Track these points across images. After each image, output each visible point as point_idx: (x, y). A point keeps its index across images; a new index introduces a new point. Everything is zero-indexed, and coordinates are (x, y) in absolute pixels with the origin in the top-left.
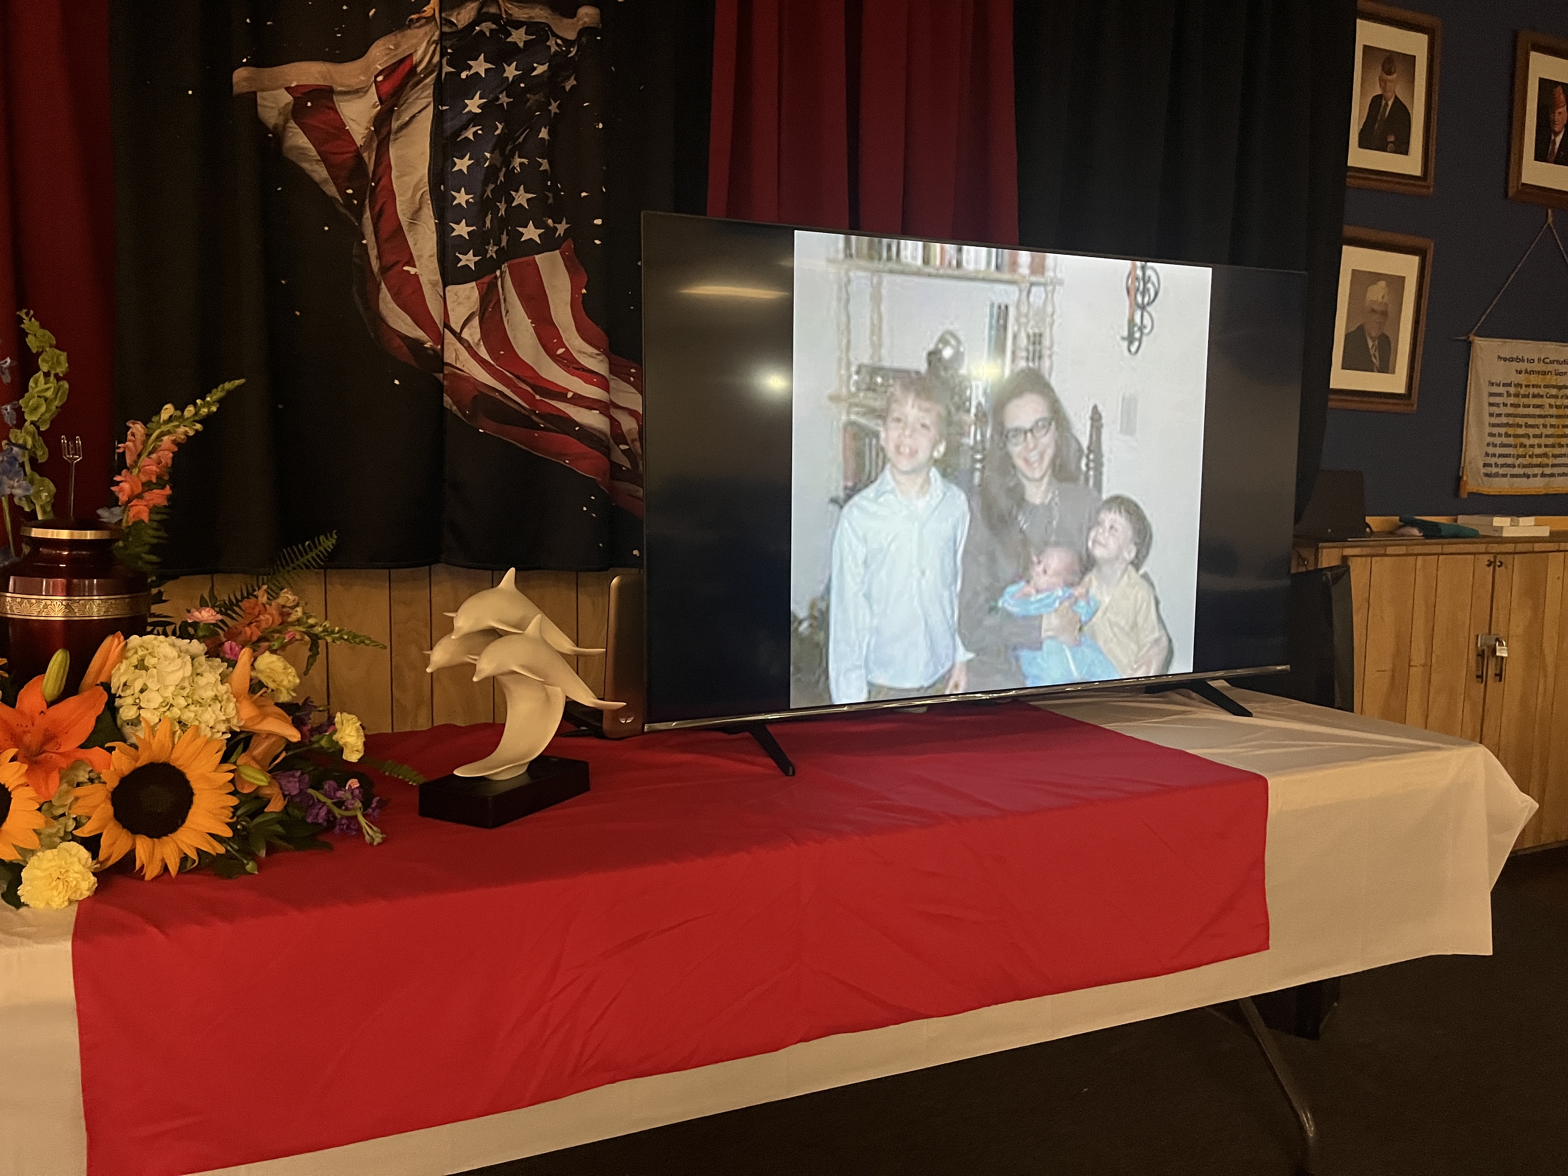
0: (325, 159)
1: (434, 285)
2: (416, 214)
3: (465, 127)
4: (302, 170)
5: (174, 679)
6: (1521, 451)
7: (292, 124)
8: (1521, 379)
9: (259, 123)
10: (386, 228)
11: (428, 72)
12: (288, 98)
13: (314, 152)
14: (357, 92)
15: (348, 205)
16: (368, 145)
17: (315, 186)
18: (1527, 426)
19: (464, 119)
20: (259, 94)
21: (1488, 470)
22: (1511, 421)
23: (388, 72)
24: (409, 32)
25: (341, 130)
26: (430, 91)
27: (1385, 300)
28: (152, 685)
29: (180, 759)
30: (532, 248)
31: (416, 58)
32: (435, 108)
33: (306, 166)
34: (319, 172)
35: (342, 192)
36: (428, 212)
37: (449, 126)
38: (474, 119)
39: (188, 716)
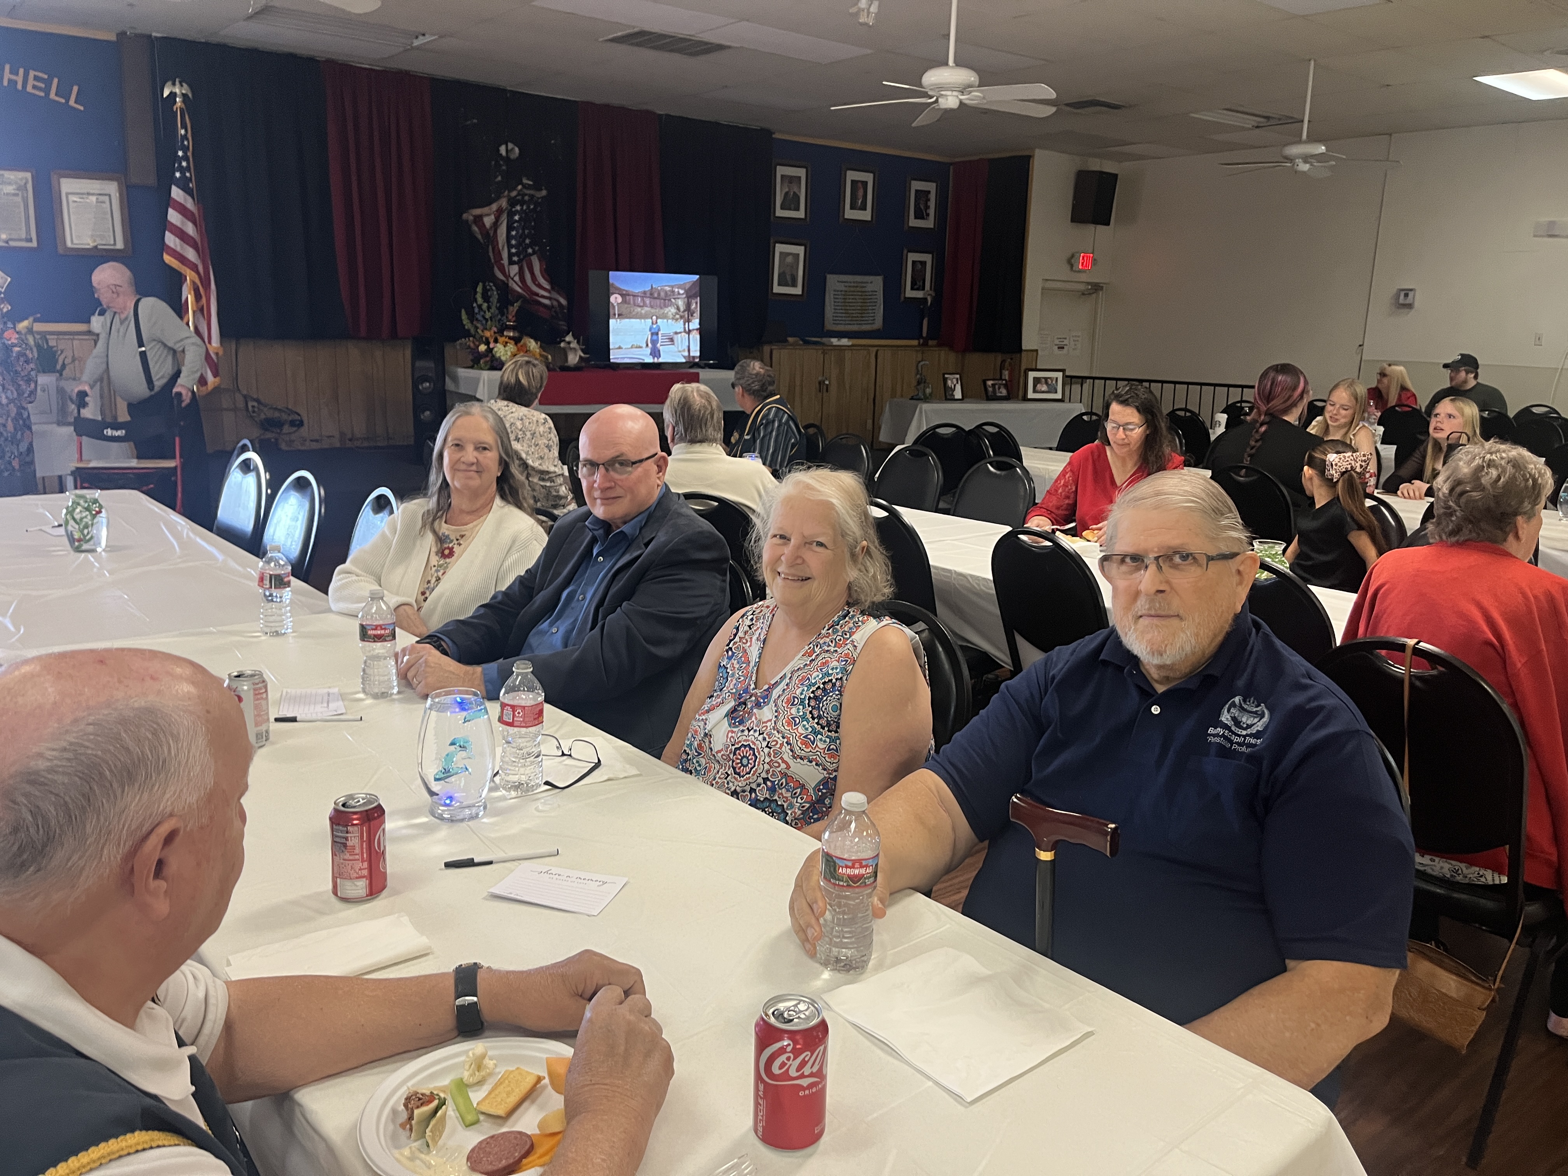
0: (481, 233)
1: (508, 266)
2: (503, 247)
4: (473, 235)
6: (848, 315)
7: (473, 224)
8: (847, 289)
10: (495, 250)
11: (505, 210)
12: (472, 218)
13: (477, 230)
14: (489, 215)
15: (486, 245)
16: (491, 228)
18: (850, 306)
19: (515, 221)
21: (835, 322)
22: (843, 304)
23: (496, 210)
24: (502, 200)
25: (484, 224)
26: (506, 215)
27: (793, 261)
30: (531, 255)
31: (503, 206)
32: (508, 219)
33: (476, 235)
36: (506, 247)
37: (511, 223)
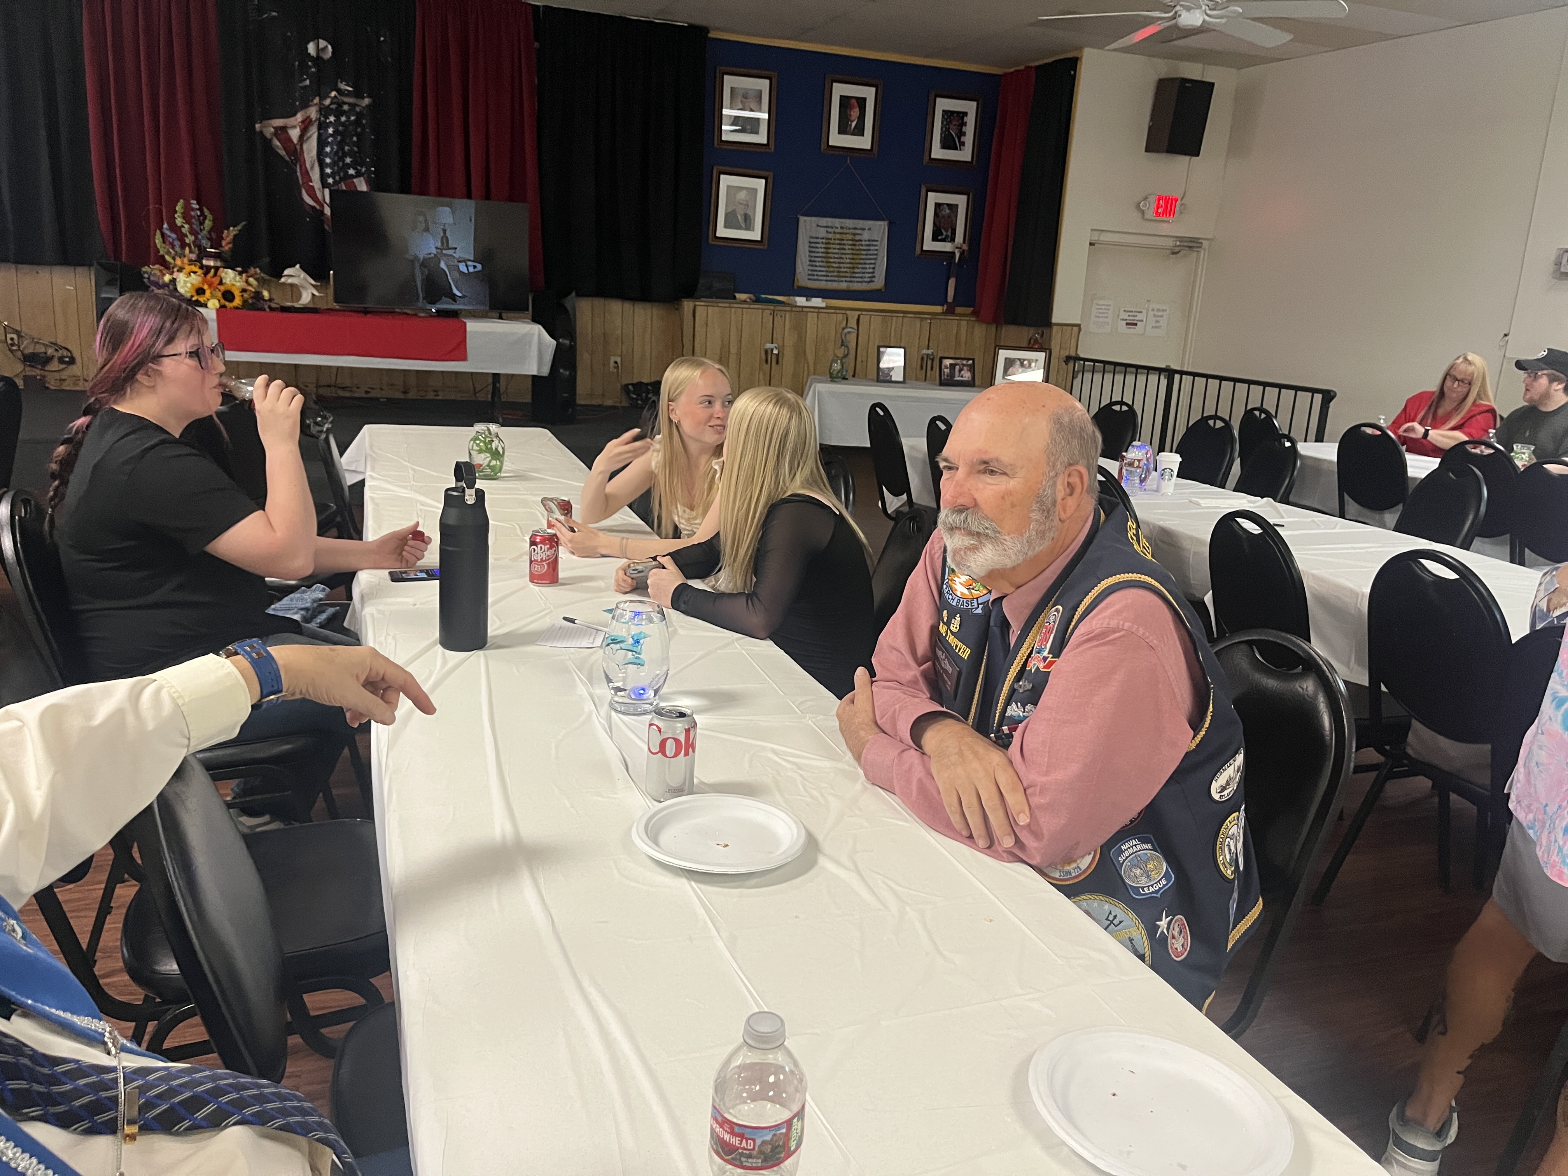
0: (285, 149)
1: (319, 189)
2: (312, 167)
3: (328, 137)
4: (277, 152)
5: (231, 276)
6: (831, 269)
7: (274, 138)
8: (830, 236)
10: (303, 170)
11: (316, 121)
12: (272, 130)
13: (282, 147)
14: (294, 127)
15: (292, 162)
16: (297, 144)
17: (282, 158)
18: (835, 258)
19: (328, 135)
20: (263, 131)
21: (811, 277)
22: (824, 255)
23: (303, 122)
24: (309, 108)
25: (290, 139)
26: (316, 127)
27: (748, 198)
28: (228, 276)
29: (232, 290)
30: (352, 176)
31: (312, 117)
32: (318, 132)
33: (279, 152)
34: (282, 152)
35: (290, 159)
36: (317, 165)
37: (324, 137)
38: (331, 135)
39: (234, 282)
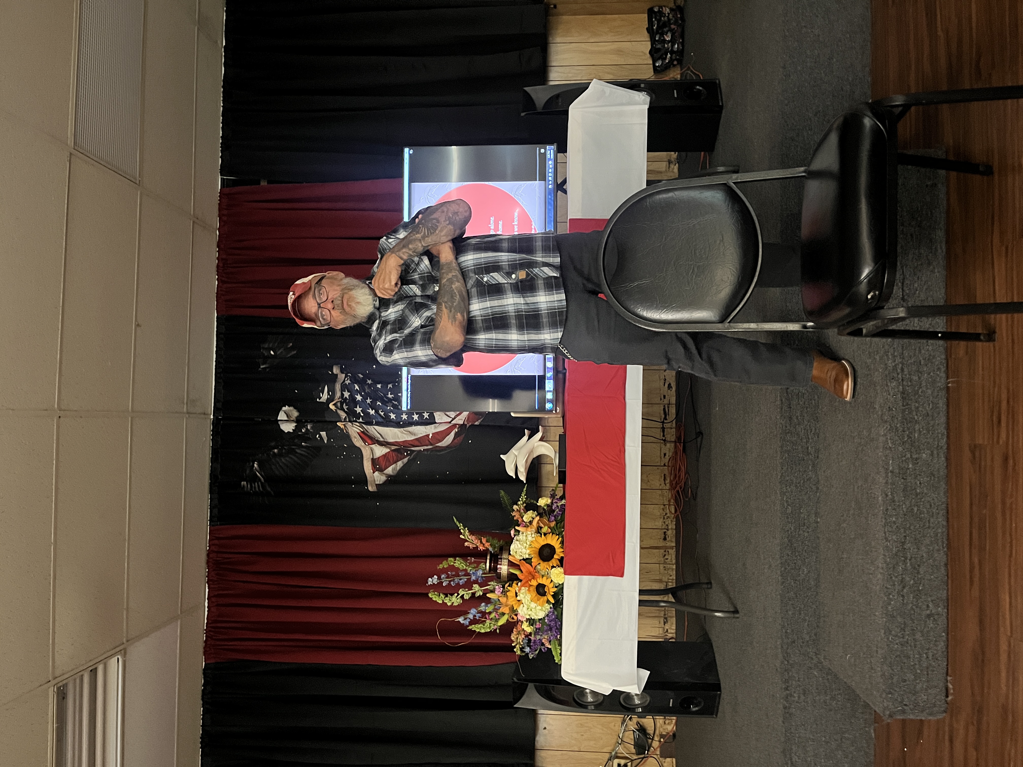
0: (395, 462)
1: (435, 427)
2: (411, 433)
3: (380, 415)
4: (400, 470)
5: (519, 546)
7: (385, 472)
9: (385, 483)
10: (417, 443)
11: (363, 428)
12: (376, 473)
13: (394, 466)
14: (372, 450)
15: (410, 455)
16: (389, 448)
19: (377, 415)
20: (377, 483)
23: (364, 441)
24: (350, 433)
26: (369, 427)
28: (520, 550)
29: (539, 546)
31: (359, 431)
32: (374, 425)
39: (528, 543)
